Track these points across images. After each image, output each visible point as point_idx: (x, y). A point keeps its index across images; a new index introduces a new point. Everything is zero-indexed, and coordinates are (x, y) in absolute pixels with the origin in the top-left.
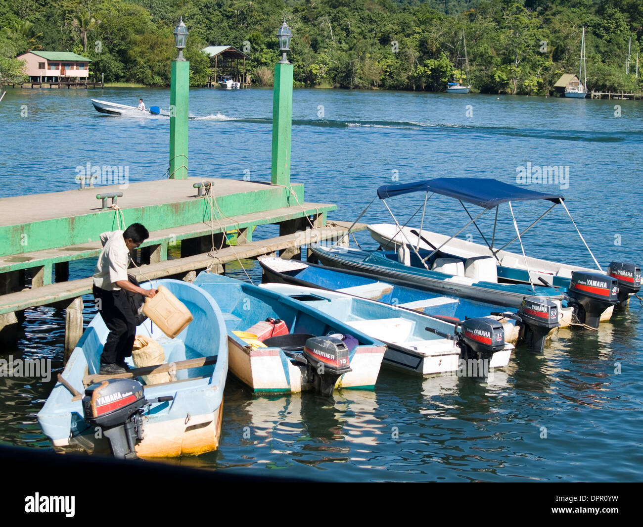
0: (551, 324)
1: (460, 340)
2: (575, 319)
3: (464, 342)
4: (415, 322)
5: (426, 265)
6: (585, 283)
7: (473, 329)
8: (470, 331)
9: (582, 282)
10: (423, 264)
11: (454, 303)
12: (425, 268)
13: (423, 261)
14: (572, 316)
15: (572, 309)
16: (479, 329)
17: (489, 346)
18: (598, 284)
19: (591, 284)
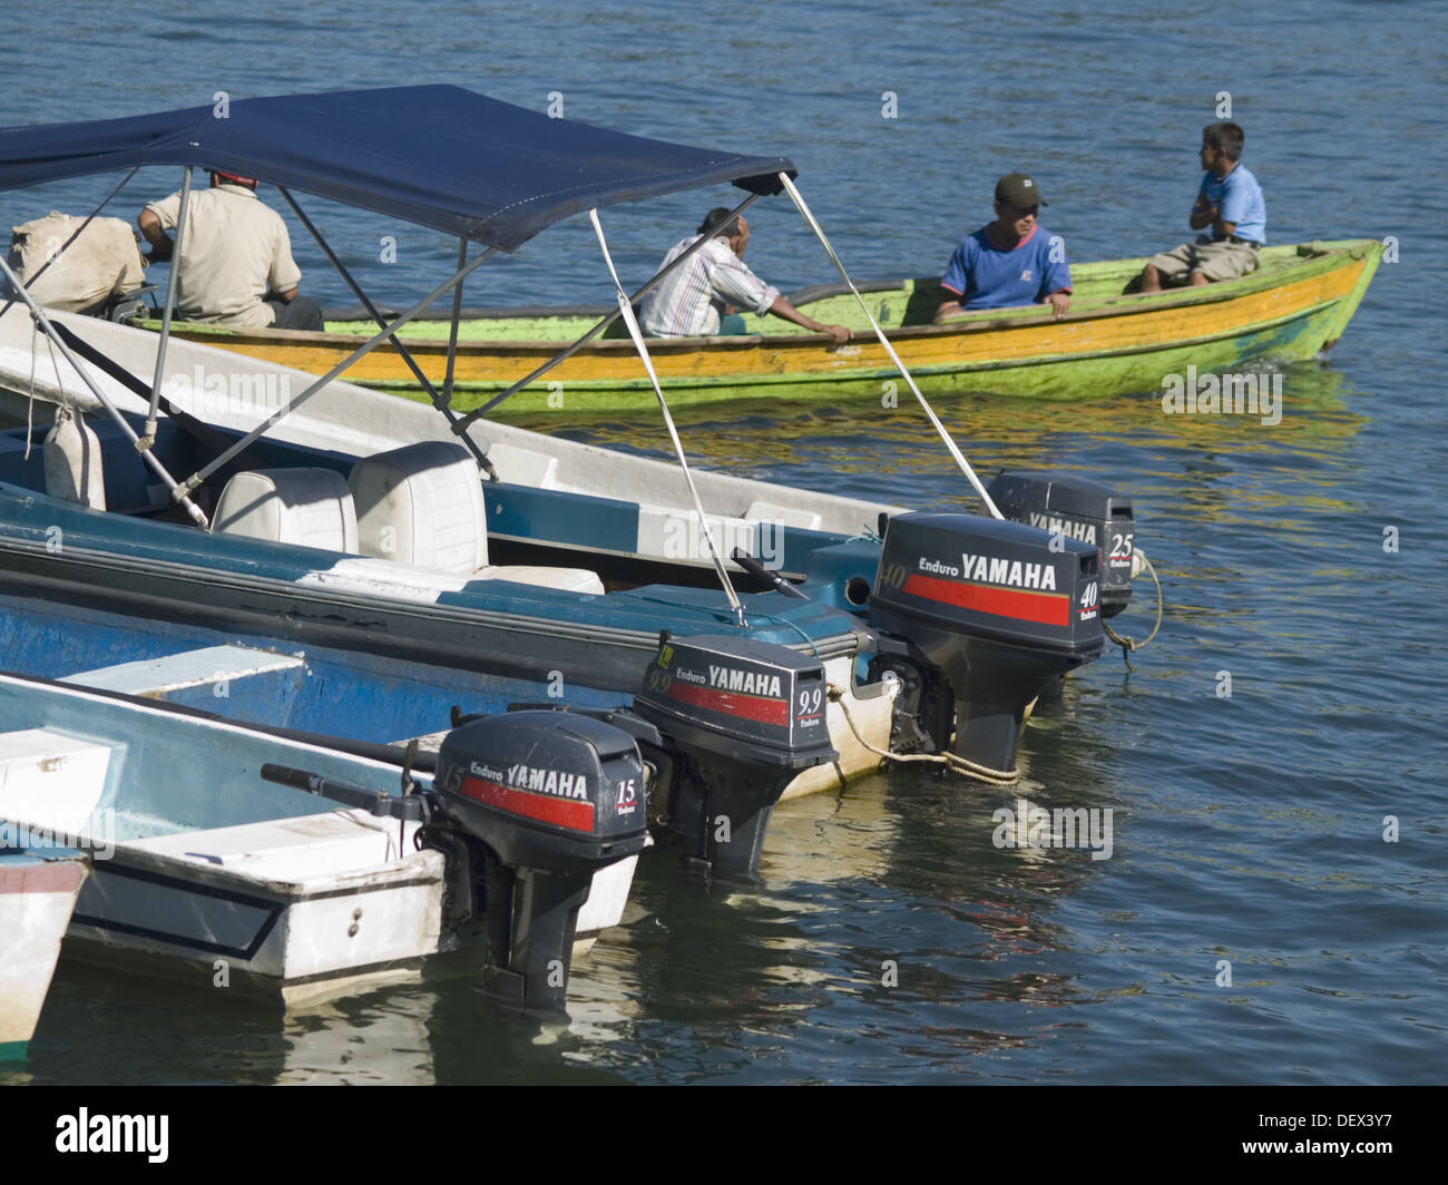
0: (798, 750)
1: (437, 816)
2: (909, 731)
3: (457, 825)
4: (123, 747)
5: (196, 510)
6: (954, 572)
7: (503, 767)
8: (485, 772)
9: (937, 567)
10: (183, 508)
11: (287, 673)
12: (190, 521)
13: (180, 491)
14: (895, 718)
15: (892, 686)
16: (532, 764)
17: (582, 840)
18: (1016, 576)
19: (981, 572)
